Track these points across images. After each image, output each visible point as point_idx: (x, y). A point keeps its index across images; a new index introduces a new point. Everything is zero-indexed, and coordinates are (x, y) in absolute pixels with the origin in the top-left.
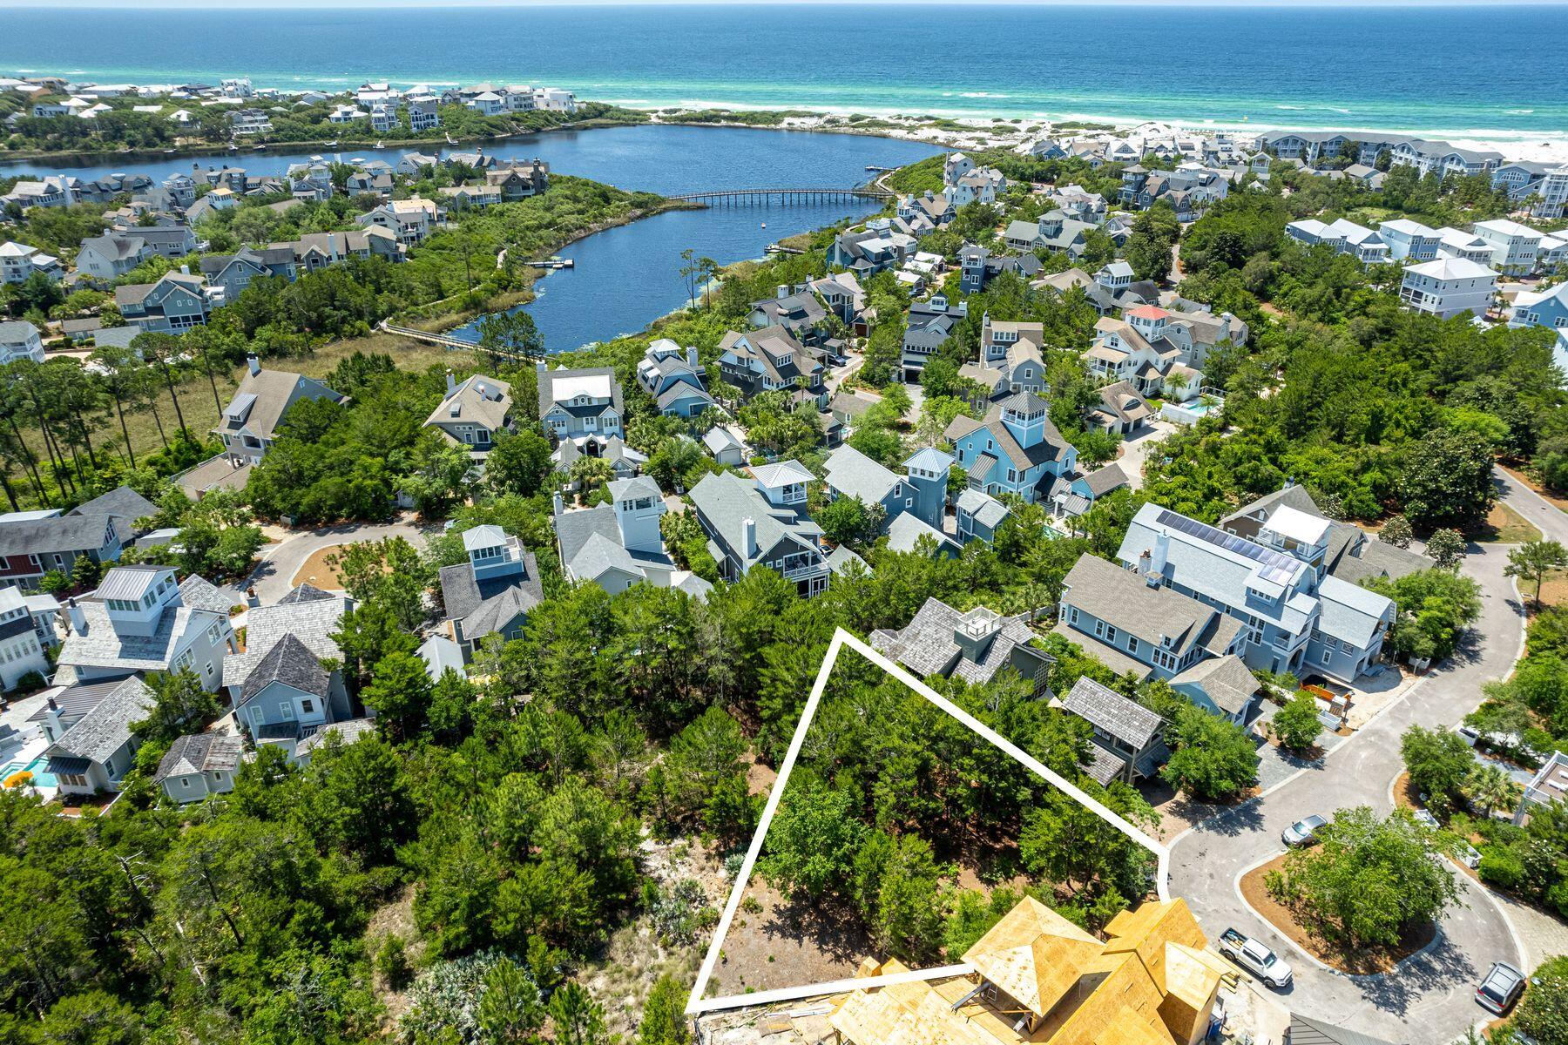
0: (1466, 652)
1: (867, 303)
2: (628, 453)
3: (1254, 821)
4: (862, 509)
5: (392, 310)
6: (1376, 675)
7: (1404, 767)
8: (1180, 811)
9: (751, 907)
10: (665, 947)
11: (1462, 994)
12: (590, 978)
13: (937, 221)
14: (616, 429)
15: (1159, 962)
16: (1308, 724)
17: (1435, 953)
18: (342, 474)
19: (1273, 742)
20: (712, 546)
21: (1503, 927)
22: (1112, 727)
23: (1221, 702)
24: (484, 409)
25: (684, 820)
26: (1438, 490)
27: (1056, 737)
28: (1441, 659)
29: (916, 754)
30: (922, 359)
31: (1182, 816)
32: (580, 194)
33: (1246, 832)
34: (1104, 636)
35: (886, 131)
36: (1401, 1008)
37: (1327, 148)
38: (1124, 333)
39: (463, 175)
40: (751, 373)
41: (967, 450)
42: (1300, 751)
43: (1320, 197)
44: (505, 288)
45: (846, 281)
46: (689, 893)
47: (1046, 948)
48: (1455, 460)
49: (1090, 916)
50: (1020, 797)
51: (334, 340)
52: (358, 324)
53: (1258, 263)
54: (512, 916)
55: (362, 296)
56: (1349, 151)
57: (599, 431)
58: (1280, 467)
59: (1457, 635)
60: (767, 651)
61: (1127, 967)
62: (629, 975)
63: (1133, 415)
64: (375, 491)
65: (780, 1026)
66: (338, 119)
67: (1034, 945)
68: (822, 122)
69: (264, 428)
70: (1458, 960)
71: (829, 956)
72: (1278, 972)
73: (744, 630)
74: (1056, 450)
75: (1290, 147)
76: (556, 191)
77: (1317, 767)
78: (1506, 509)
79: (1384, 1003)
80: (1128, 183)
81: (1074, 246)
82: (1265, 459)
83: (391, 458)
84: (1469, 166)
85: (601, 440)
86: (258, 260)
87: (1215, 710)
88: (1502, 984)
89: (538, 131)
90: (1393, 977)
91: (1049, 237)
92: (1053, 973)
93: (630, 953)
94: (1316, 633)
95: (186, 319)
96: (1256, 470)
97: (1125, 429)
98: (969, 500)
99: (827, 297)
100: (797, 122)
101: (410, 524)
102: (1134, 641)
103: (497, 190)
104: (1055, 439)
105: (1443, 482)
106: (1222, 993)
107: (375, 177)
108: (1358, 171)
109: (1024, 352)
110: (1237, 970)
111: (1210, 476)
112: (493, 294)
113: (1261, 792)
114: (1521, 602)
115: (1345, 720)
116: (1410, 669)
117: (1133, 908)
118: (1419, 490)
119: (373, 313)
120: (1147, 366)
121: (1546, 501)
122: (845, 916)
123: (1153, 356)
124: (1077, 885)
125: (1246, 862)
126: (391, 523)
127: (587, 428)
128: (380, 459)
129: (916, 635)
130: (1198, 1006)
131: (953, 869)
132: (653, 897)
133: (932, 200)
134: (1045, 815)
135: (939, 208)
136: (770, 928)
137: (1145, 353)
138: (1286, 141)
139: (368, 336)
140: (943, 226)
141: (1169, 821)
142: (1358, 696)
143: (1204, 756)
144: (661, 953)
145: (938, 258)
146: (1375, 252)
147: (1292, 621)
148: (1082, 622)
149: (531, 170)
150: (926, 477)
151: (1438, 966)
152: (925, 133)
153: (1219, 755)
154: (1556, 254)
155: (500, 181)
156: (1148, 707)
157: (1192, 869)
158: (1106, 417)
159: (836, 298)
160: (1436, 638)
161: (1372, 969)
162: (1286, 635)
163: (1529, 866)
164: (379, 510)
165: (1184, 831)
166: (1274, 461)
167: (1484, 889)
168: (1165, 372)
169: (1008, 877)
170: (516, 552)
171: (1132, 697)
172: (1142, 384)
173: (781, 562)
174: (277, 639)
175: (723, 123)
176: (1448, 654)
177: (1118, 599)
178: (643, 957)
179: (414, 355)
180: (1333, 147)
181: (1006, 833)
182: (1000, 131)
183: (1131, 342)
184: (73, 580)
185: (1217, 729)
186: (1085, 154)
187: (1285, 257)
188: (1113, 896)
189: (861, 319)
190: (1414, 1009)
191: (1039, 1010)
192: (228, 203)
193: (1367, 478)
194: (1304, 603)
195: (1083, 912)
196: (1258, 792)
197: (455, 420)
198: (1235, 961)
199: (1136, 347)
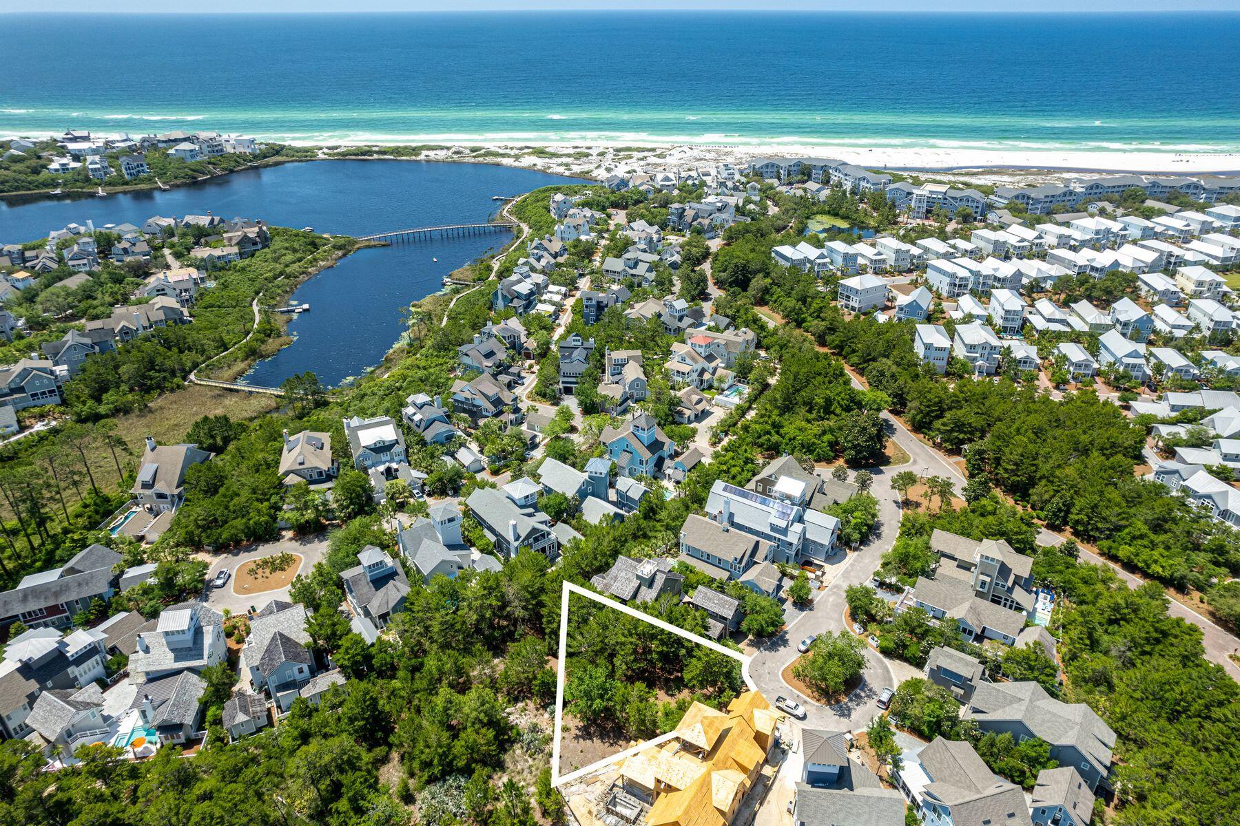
0: (875, 534)
1: (529, 335)
2: (415, 474)
3: (785, 642)
4: (566, 499)
5: (195, 365)
6: (835, 554)
7: (847, 606)
8: (752, 644)
9: (565, 729)
10: (530, 756)
11: (872, 704)
12: (500, 778)
13: (555, 256)
14: (402, 457)
15: (751, 719)
16: (804, 591)
17: (862, 689)
18: (243, 516)
19: (791, 600)
20: (486, 532)
21: (888, 671)
22: (715, 610)
23: (764, 587)
24: (317, 456)
25: (519, 692)
26: (859, 444)
27: (694, 624)
28: (864, 541)
29: (632, 643)
30: (573, 380)
31: (753, 646)
32: (296, 245)
33: (782, 649)
34: (705, 558)
35: (499, 160)
36: (849, 715)
37: (792, 168)
38: (688, 353)
39: (200, 235)
40: (474, 406)
41: (615, 449)
42: (803, 603)
43: (791, 212)
44: (269, 336)
45: (515, 324)
46: (534, 729)
47: (707, 722)
48: (864, 429)
49: (720, 703)
50: (681, 654)
51: (160, 395)
52: (175, 380)
53: (758, 282)
54: (464, 757)
55: (172, 359)
56: (804, 171)
57: (392, 460)
58: (781, 435)
59: (870, 527)
60: (544, 597)
61: (739, 723)
62: (518, 773)
63: (700, 407)
64: (266, 523)
65: (594, 780)
66: (57, 170)
67: (702, 722)
68: (450, 153)
69: (169, 485)
70: (870, 690)
71: (607, 744)
72: (800, 712)
73: (530, 590)
74: (663, 444)
75: (769, 170)
76: (277, 243)
77: (811, 610)
78: (894, 444)
79: (843, 715)
80: (672, 214)
81: (647, 275)
82: (773, 432)
83: (272, 501)
84: (873, 184)
85: (394, 466)
86: (88, 341)
87: (762, 592)
88: (885, 697)
89: (232, 171)
90: (846, 704)
91: (631, 268)
92: (711, 732)
93: (515, 762)
94: (805, 539)
95: (43, 393)
96: (769, 440)
97: (696, 416)
98: (624, 483)
99: (504, 338)
100: (432, 154)
101: (291, 539)
102: (720, 560)
103: (236, 250)
104: (662, 437)
105: (861, 440)
106: (778, 725)
107: (134, 244)
108: (812, 186)
109: (633, 372)
110: (784, 714)
111: (746, 451)
112: (263, 342)
113: (787, 628)
114: (900, 500)
115: (822, 582)
116: (850, 548)
117: (737, 696)
118: (850, 445)
119: (183, 370)
120: (703, 371)
121: (912, 435)
122: (610, 725)
123: (706, 365)
124: (711, 689)
125: (783, 664)
126: (278, 540)
127: (383, 459)
128: (266, 504)
129: (616, 577)
130: (768, 732)
131: (654, 693)
132: (518, 734)
133: (550, 241)
134: (694, 661)
135: (556, 246)
136: (577, 737)
137: (702, 363)
138: (767, 166)
139: (184, 388)
140: (561, 260)
141: (748, 649)
142: (827, 567)
143: (760, 618)
144: (529, 759)
145: (563, 289)
146: (824, 264)
147: (793, 537)
148: (692, 552)
149: (257, 229)
150: (598, 475)
151: (863, 694)
152: (527, 161)
153: (766, 616)
154: (919, 257)
155: (234, 242)
156: (730, 596)
157: (760, 671)
158: (685, 411)
159: (510, 337)
160: (860, 532)
161: (838, 702)
162: (791, 544)
163: (896, 643)
164: (269, 534)
165: (756, 653)
166: (777, 433)
167: (881, 656)
168: (713, 373)
169: (680, 691)
170: (389, 561)
171: (723, 592)
172: (702, 382)
173: (531, 540)
174: (271, 636)
175: (376, 156)
176: (867, 537)
177: (709, 539)
178: (522, 763)
179: (227, 402)
180: (795, 168)
181: (675, 670)
182: (579, 156)
183: (693, 359)
184: (92, 614)
185: (764, 604)
186: (641, 184)
187: (773, 275)
188: (729, 692)
189: (527, 349)
190: (854, 715)
191: (708, 748)
192: (26, 283)
193: (825, 438)
194: (797, 527)
195: (716, 702)
196: (786, 628)
197: (302, 467)
198: (783, 710)
199: (696, 362)
